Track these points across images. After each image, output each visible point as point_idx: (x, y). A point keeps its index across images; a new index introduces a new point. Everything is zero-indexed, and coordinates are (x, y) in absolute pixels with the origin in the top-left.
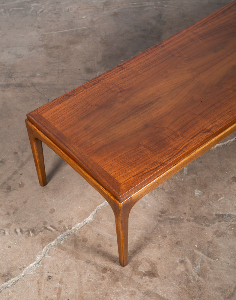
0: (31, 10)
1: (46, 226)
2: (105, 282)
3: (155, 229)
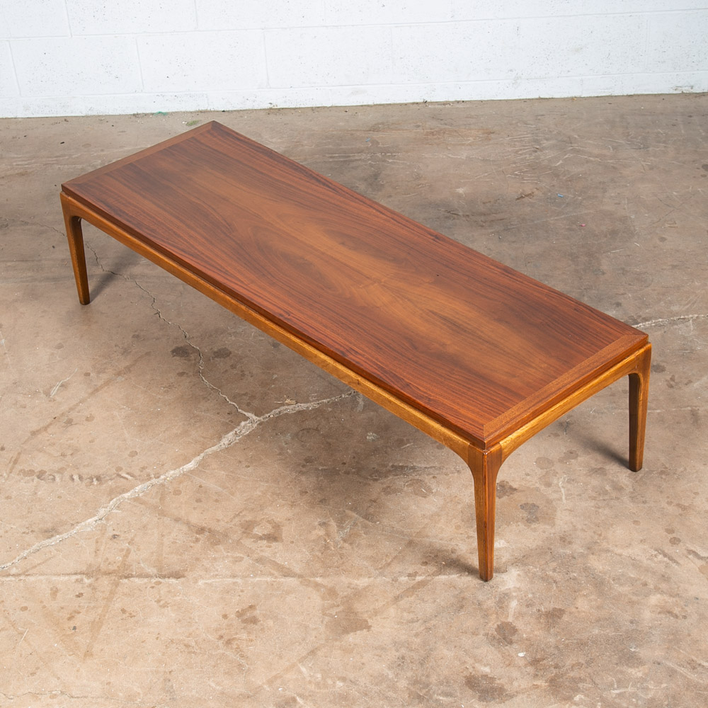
1: (120, 473)
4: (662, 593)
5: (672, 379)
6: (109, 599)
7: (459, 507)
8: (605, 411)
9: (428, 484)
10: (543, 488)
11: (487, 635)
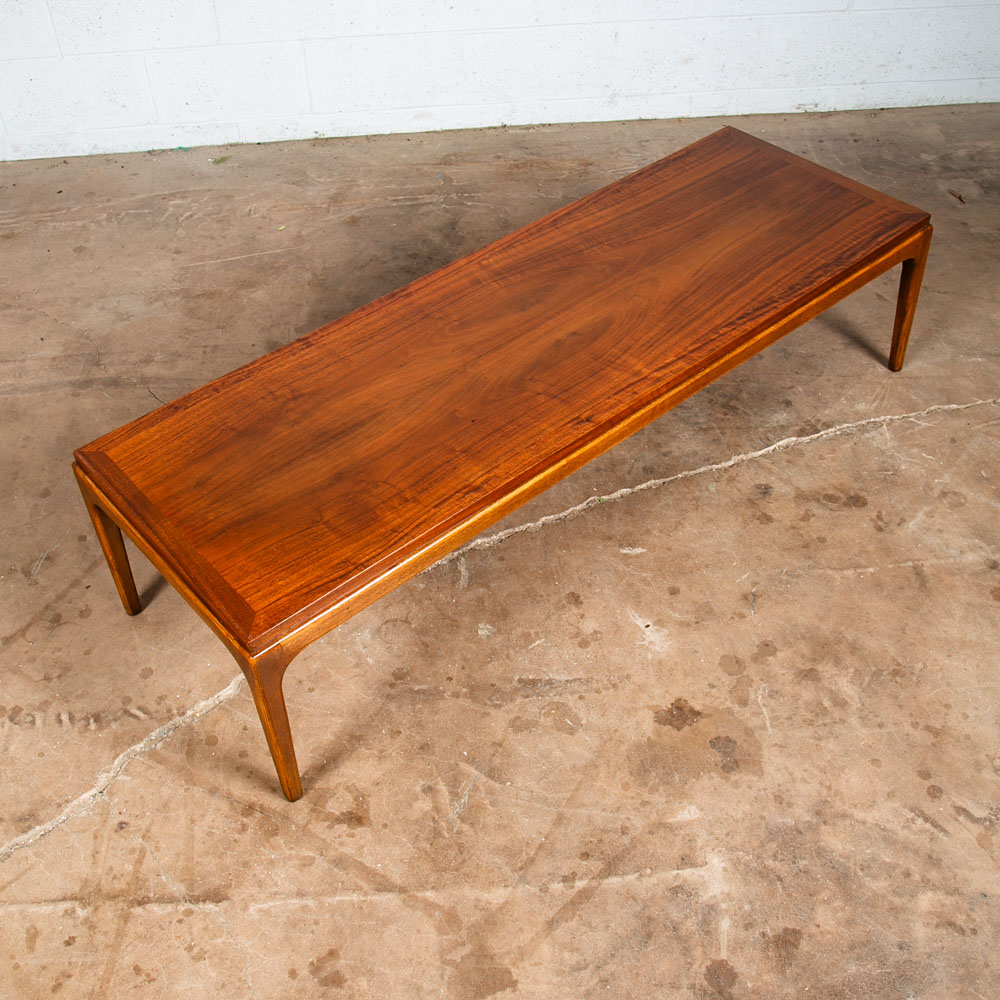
0: (167, 214)
1: (128, 707)
2: (247, 837)
3: (376, 715)
4: (934, 888)
5: (879, 517)
6: (114, 948)
7: (623, 749)
8: (801, 572)
9: (574, 710)
10: (736, 708)
11: (692, 986)
